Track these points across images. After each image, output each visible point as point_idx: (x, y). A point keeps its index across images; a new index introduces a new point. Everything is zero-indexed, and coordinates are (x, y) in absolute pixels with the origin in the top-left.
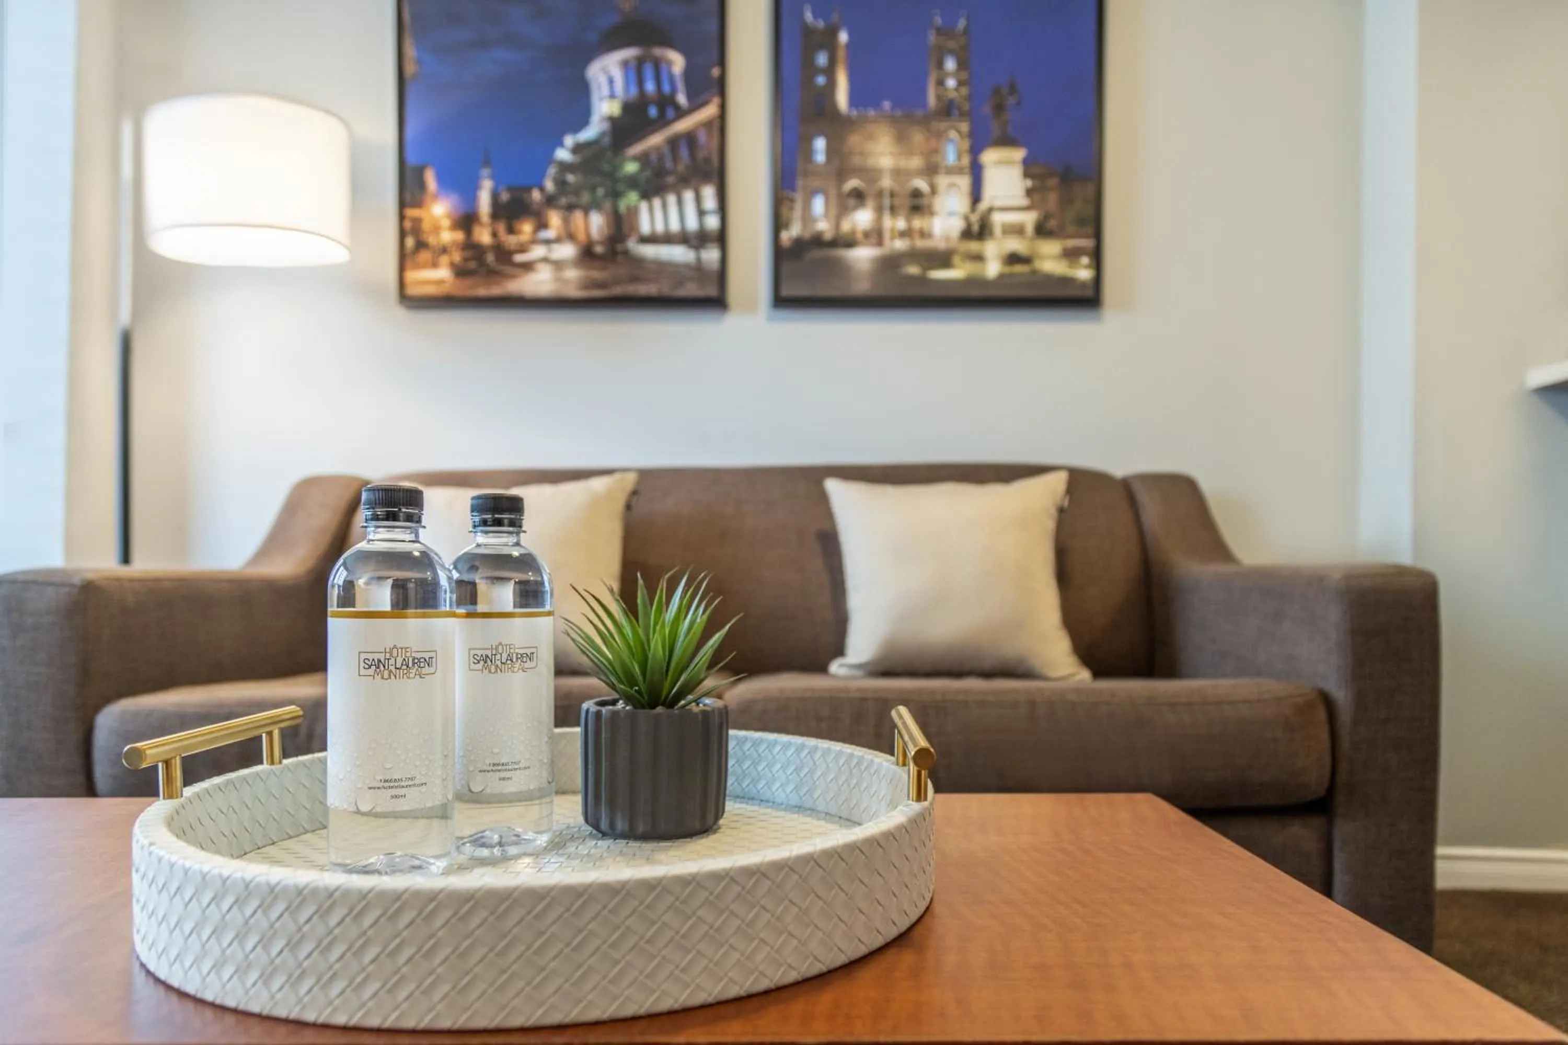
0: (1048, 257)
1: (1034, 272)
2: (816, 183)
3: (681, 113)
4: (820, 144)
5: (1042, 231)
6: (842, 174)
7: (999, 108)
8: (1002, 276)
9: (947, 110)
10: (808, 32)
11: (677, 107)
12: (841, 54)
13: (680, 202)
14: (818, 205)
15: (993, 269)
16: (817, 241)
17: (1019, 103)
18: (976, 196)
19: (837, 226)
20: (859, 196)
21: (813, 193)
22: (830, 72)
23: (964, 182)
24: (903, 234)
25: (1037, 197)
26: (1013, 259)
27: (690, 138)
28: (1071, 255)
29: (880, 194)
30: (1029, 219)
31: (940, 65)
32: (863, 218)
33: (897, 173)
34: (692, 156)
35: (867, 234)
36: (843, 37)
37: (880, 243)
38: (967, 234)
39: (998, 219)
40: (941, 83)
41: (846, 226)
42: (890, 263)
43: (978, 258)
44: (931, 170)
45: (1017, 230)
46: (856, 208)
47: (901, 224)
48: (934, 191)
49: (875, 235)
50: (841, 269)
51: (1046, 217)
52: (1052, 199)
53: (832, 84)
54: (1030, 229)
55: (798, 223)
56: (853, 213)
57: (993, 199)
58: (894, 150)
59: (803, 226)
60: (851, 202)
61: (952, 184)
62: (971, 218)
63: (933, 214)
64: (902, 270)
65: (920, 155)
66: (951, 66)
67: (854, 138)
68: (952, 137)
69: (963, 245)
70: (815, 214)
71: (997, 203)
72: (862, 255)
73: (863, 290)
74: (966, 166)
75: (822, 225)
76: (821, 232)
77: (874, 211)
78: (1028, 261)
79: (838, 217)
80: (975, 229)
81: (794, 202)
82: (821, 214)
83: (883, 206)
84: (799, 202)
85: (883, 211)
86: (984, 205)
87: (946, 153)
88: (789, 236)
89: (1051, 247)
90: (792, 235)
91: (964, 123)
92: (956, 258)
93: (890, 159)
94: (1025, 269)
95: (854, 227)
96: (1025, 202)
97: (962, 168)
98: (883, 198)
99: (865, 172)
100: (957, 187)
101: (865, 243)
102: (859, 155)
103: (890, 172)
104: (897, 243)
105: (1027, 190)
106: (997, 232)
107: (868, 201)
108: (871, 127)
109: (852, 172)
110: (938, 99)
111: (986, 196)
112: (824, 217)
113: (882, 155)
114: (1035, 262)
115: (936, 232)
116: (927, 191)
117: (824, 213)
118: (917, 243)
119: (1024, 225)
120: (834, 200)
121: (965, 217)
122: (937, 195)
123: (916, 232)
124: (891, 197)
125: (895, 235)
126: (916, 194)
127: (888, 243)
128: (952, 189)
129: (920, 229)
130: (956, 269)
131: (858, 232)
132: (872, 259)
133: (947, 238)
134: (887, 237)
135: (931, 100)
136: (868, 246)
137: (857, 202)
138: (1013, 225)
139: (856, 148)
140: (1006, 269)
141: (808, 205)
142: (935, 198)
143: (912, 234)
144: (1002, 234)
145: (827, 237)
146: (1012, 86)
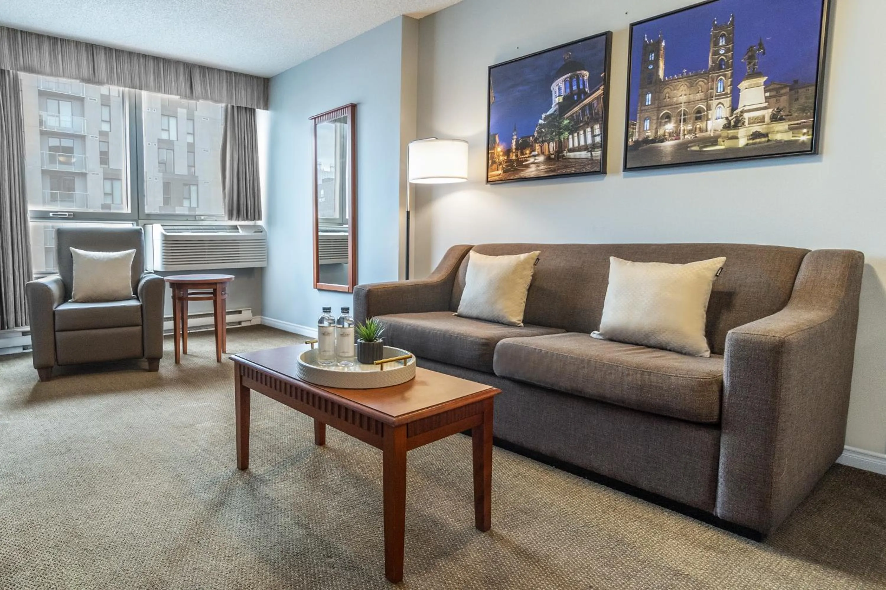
0: (778, 132)
1: (768, 141)
2: (647, 115)
3: (587, 95)
4: (649, 96)
5: (775, 118)
6: (659, 109)
7: (751, 58)
8: (747, 145)
9: (719, 66)
10: (646, 46)
11: (586, 93)
12: (662, 52)
13: (585, 133)
14: (647, 124)
15: (743, 142)
16: (646, 141)
17: (764, 53)
18: (734, 106)
19: (657, 132)
20: (668, 117)
21: (645, 119)
22: (656, 62)
23: (727, 101)
24: (690, 132)
25: (773, 100)
26: (756, 135)
27: (590, 105)
28: (794, 129)
29: (679, 114)
30: (768, 113)
31: (716, 44)
32: (670, 127)
33: (688, 102)
34: (591, 114)
35: (670, 135)
36: (663, 44)
37: (678, 138)
38: (727, 127)
39: (746, 115)
40: (716, 53)
41: (660, 132)
42: (683, 147)
43: (736, 138)
44: (708, 98)
45: (759, 120)
46: (666, 123)
47: (690, 127)
48: (709, 108)
49: (676, 134)
50: (658, 152)
51: (779, 110)
52: (784, 101)
53: (657, 67)
54: (767, 119)
55: (637, 134)
56: (664, 125)
57: (745, 106)
58: (688, 92)
59: (639, 135)
60: (664, 121)
61: (720, 103)
62: (730, 118)
63: (708, 119)
64: (689, 149)
65: (702, 92)
66: (722, 42)
67: (667, 90)
68: (721, 79)
69: (725, 133)
70: (645, 129)
71: (746, 108)
72: (668, 145)
73: (667, 160)
74: (729, 92)
75: (649, 133)
76: (648, 137)
77: (675, 123)
78: (766, 135)
79: (657, 128)
80: (732, 123)
81: (636, 125)
82: (648, 128)
83: (680, 120)
84: (638, 125)
85: (680, 122)
86: (739, 110)
87: (717, 88)
88: (632, 140)
89: (783, 126)
90: (634, 140)
91: (729, 71)
92: (720, 140)
93: (685, 97)
94: (763, 140)
95: (665, 132)
96: (766, 105)
97: (726, 94)
98: (681, 116)
99: (672, 105)
100: (723, 105)
101: (670, 138)
102: (669, 98)
103: (685, 103)
104: (686, 137)
105: (766, 98)
106: (746, 123)
107: (672, 118)
108: (676, 83)
109: (665, 106)
110: (713, 62)
111: (741, 105)
112: (649, 130)
113: (681, 96)
114: (769, 135)
115: (709, 128)
116: (705, 109)
117: (650, 127)
118: (698, 135)
119: (764, 117)
120: (655, 122)
121: (727, 118)
122: (711, 110)
123: (698, 130)
124: (684, 115)
125: (686, 133)
126: (699, 111)
127: (682, 137)
128: (720, 105)
129: (700, 128)
130: (722, 145)
131: (667, 134)
132: (673, 146)
133: (715, 131)
134: (681, 134)
135: (710, 63)
136: (672, 140)
137: (667, 120)
138: (757, 118)
139: (667, 95)
140: (751, 142)
141: (642, 125)
142: (709, 112)
143: (695, 131)
144: (749, 124)
145: (650, 138)
146: (760, 44)
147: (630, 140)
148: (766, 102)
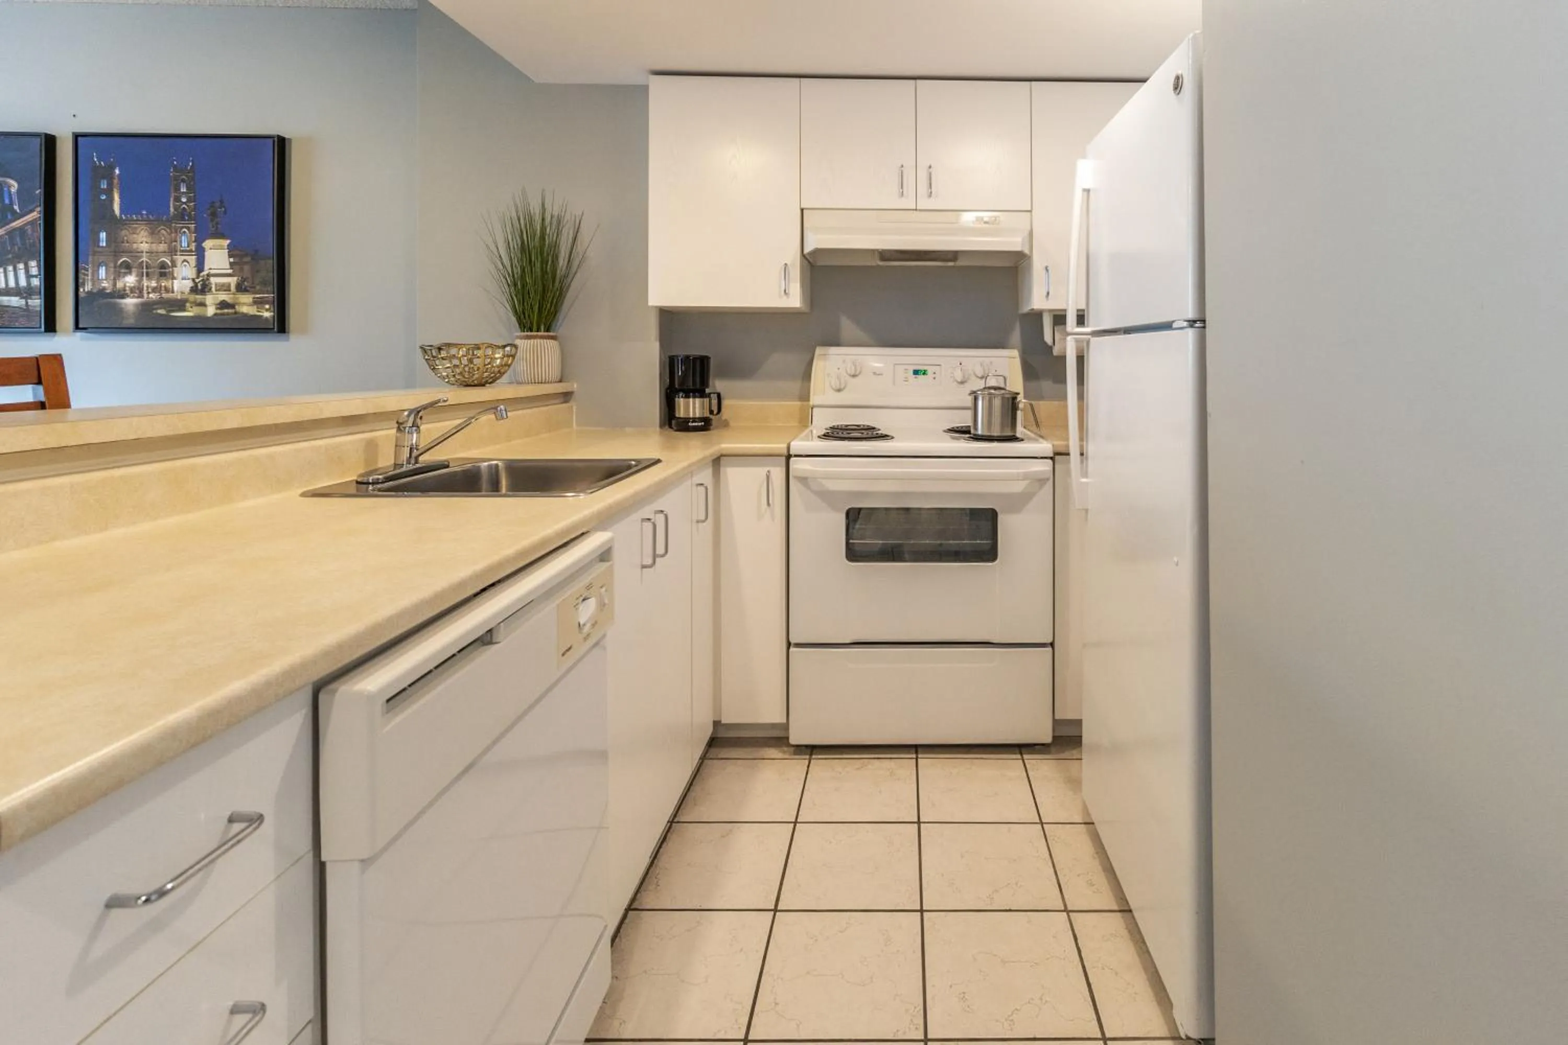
0: (244, 304)
1: (236, 313)
2: (102, 259)
3: (17, 216)
4: (103, 235)
5: (240, 288)
6: (117, 254)
7: (214, 215)
8: (216, 314)
9: (182, 215)
10: (95, 168)
11: (14, 212)
12: (116, 181)
13: (15, 269)
14: (102, 272)
15: (211, 311)
16: (102, 293)
17: (225, 212)
18: (200, 267)
19: (115, 285)
20: (128, 267)
21: (99, 265)
22: (109, 192)
23: (192, 259)
24: (154, 290)
25: (237, 267)
26: (223, 305)
27: (22, 231)
28: (258, 303)
29: (141, 265)
30: (233, 281)
31: (177, 189)
32: (130, 280)
33: (150, 252)
34: (24, 244)
35: (132, 290)
36: (117, 171)
37: (141, 296)
38: (194, 290)
39: (213, 280)
40: (177, 199)
41: (120, 285)
42: (147, 307)
43: (203, 304)
44: (172, 252)
45: (226, 288)
46: (125, 274)
47: (154, 284)
48: (174, 264)
49: (138, 290)
50: (119, 310)
51: (244, 280)
52: (247, 268)
53: (111, 200)
54: (233, 288)
55: (90, 283)
56: (124, 277)
57: (210, 269)
58: (149, 240)
59: (93, 285)
60: (123, 271)
61: (185, 261)
62: (197, 281)
63: (174, 278)
64: (154, 311)
65: (165, 243)
66: (183, 189)
67: (124, 232)
68: (185, 232)
69: (192, 297)
70: (100, 278)
71: (213, 272)
72: (130, 303)
73: (130, 322)
74: (194, 249)
75: (105, 284)
76: (104, 289)
77: (137, 276)
78: (232, 306)
79: (115, 279)
80: (200, 287)
81: (87, 271)
82: (104, 278)
83: (143, 273)
84: (90, 271)
85: (143, 276)
86: (205, 273)
87: (181, 242)
88: (84, 290)
89: (246, 298)
90: (86, 290)
91: (192, 224)
92: (188, 305)
93: (147, 245)
94: (230, 311)
95: (125, 286)
96: (230, 271)
97: (191, 251)
98: (143, 268)
99: (131, 252)
100: (188, 262)
101: (132, 295)
102: (128, 242)
103: (147, 252)
104: (151, 295)
105: (231, 264)
106: (213, 289)
107: (133, 270)
108: (135, 226)
109: (123, 252)
110: (175, 209)
111: (206, 267)
112: (106, 280)
113: (142, 243)
114: (237, 307)
115: (175, 289)
116: (170, 264)
117: (106, 277)
118: (164, 295)
119: (229, 285)
120: (112, 269)
121: (193, 280)
122: (176, 267)
123: (163, 289)
124: (147, 268)
125: (150, 290)
126: (163, 266)
127: (145, 295)
128: (185, 263)
129: (165, 287)
130: (189, 311)
131: (127, 288)
132: (136, 305)
133: (182, 293)
134: (145, 292)
135: (172, 210)
136: (134, 297)
137: (126, 271)
138: (223, 285)
139: (125, 238)
140: (219, 311)
141: (96, 272)
142: (175, 269)
143: (161, 290)
144: (216, 290)
145: (108, 291)
146: (221, 202)
147: (81, 290)
148: (231, 269)
